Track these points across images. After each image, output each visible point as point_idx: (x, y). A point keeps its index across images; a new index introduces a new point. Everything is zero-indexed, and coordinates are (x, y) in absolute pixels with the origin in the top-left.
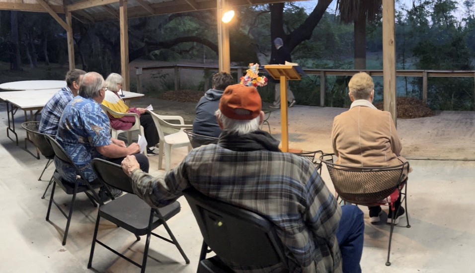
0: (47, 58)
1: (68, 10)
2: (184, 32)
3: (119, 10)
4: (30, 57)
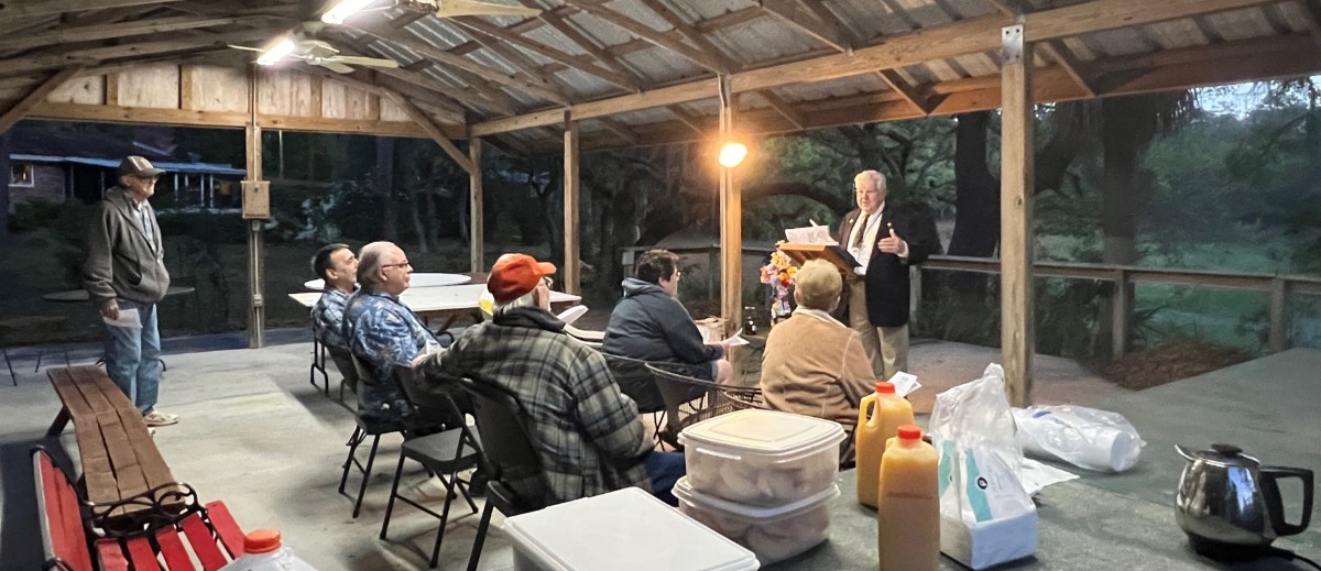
1: (475, 134)
3: (562, 137)
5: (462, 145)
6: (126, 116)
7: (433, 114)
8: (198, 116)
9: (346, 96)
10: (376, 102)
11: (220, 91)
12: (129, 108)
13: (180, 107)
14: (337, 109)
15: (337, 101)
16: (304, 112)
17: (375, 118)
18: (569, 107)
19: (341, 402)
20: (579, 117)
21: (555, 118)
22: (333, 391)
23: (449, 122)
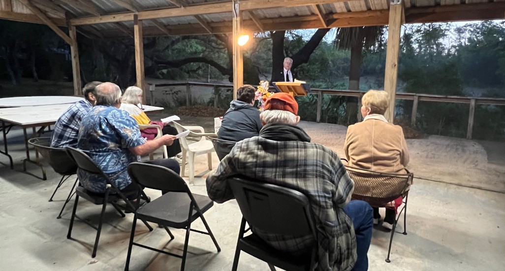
1: (72, 24)
2: (192, 53)
3: (133, 28)
5: (66, 30)
7: (46, 11)
10: (10, 1)
17: (10, 10)
18: (137, 13)
19: (25, 171)
20: (144, 18)
21: (130, 17)
22: (18, 165)
23: (55, 16)
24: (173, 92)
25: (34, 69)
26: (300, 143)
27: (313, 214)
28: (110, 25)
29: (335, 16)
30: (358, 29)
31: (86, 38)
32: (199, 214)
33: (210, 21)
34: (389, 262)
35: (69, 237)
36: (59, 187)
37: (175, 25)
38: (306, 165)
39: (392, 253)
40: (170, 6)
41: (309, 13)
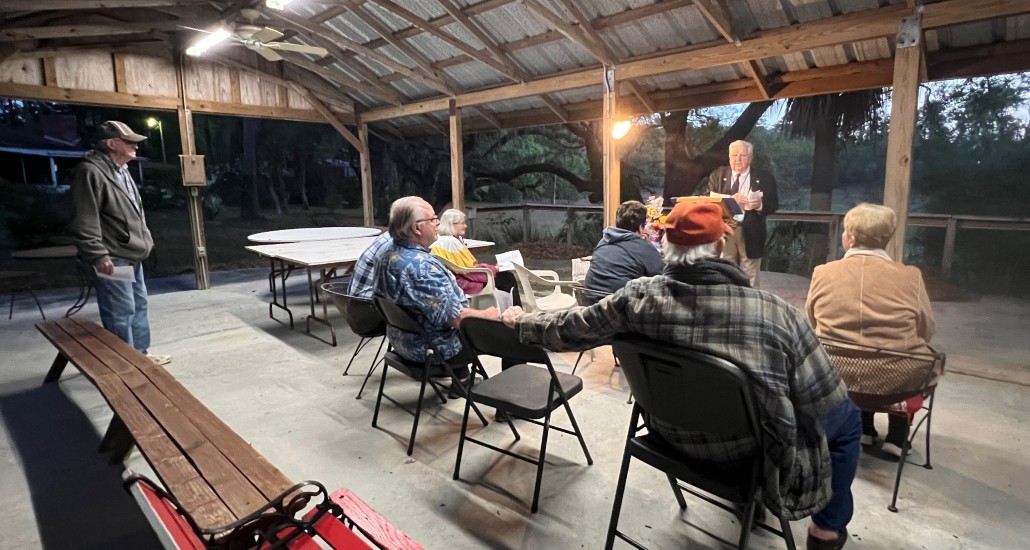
0: (305, 198)
1: (363, 120)
2: (529, 158)
3: (448, 121)
4: (275, 197)
5: (354, 131)
6: (67, 97)
7: (329, 104)
8: (135, 99)
9: (260, 87)
10: (284, 93)
11: (151, 78)
12: (68, 90)
13: (116, 90)
14: (253, 97)
15: (253, 92)
16: (226, 99)
17: (284, 105)
18: (454, 97)
19: (308, 333)
20: (464, 104)
21: (441, 105)
22: (300, 324)
23: (342, 111)
24: (503, 219)
25: (304, 191)
26: (733, 288)
27: (755, 399)
28: (413, 118)
29: (785, 79)
30: (829, 98)
31: (382, 139)
32: (563, 400)
33: (565, 102)
34: (896, 511)
35: (374, 424)
36: (355, 355)
37: (510, 112)
38: (742, 323)
39: (900, 498)
40: (505, 83)
41: (736, 76)
